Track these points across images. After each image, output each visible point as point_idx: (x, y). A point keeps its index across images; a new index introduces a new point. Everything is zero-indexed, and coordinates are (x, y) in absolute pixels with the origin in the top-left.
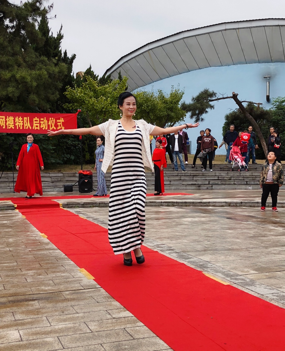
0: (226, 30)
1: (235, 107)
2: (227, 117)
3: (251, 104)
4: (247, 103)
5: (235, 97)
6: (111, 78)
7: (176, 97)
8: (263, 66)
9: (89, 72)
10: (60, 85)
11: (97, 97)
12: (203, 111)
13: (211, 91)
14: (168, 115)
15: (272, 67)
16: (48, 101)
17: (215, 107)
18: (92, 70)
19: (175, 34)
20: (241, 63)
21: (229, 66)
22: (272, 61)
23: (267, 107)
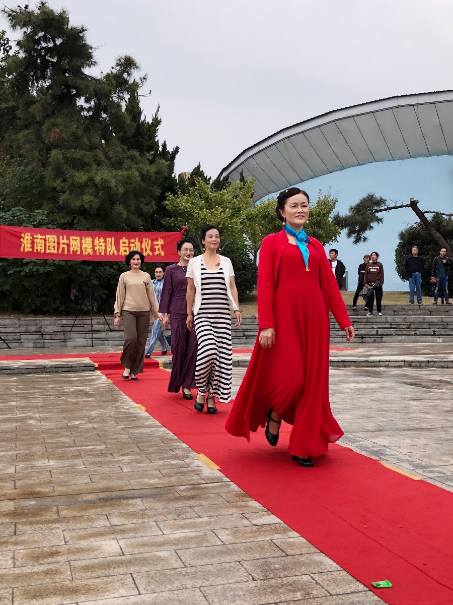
0: (398, 107)
1: (414, 220)
2: (402, 236)
3: (437, 215)
4: (432, 215)
5: (414, 205)
6: (230, 180)
7: (326, 206)
9: (198, 172)
10: (158, 191)
11: (210, 208)
12: (365, 226)
13: (377, 196)
16: (140, 214)
17: (383, 220)
18: (201, 169)
19: (323, 115)
20: (421, 155)
21: (403, 159)
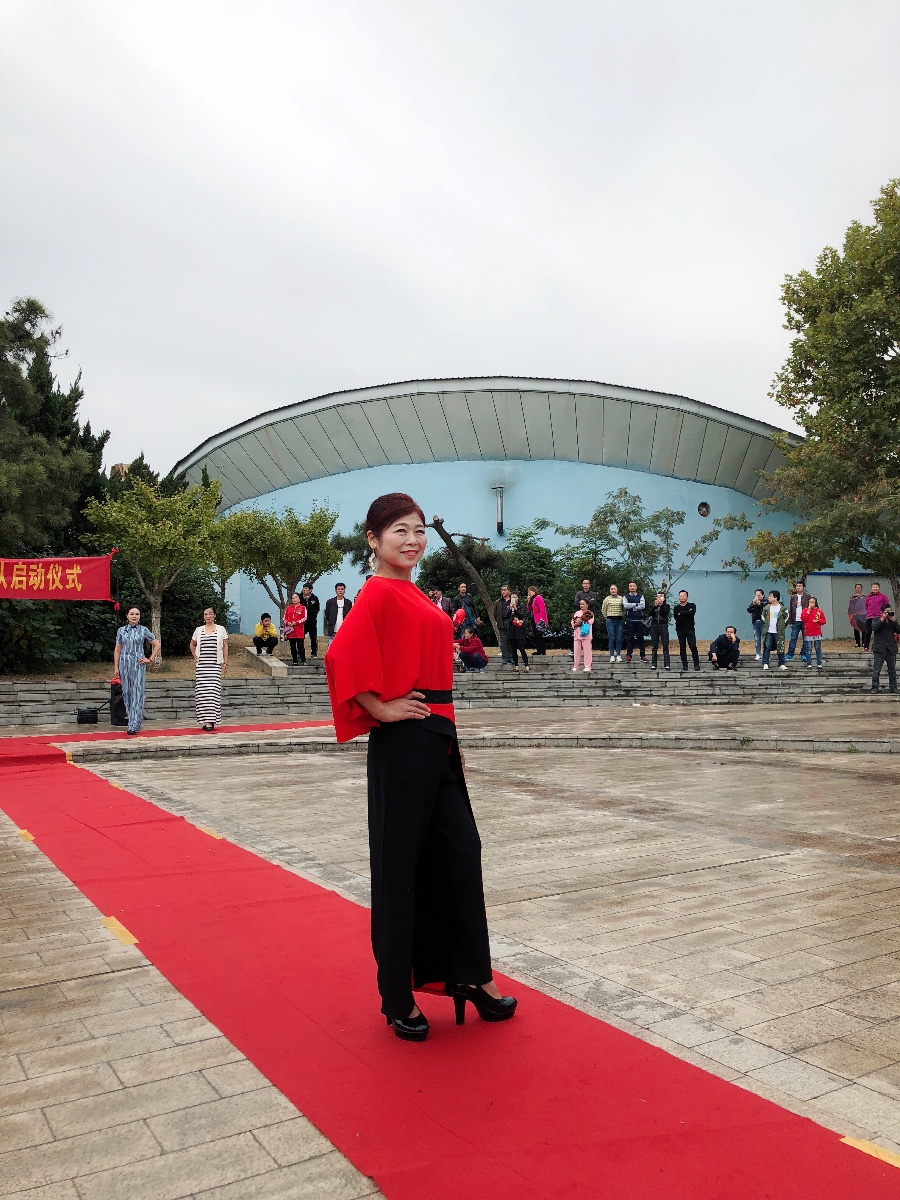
0: (419, 394)
1: (438, 544)
3: (468, 539)
4: (461, 538)
5: (438, 525)
6: (186, 479)
7: (323, 523)
8: (491, 466)
9: (139, 468)
14: (307, 559)
15: (507, 468)
16: (46, 527)
18: (145, 462)
19: (320, 398)
20: (448, 459)
21: (425, 463)
22: (506, 458)
23: (499, 545)
